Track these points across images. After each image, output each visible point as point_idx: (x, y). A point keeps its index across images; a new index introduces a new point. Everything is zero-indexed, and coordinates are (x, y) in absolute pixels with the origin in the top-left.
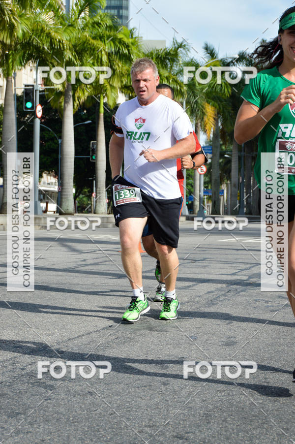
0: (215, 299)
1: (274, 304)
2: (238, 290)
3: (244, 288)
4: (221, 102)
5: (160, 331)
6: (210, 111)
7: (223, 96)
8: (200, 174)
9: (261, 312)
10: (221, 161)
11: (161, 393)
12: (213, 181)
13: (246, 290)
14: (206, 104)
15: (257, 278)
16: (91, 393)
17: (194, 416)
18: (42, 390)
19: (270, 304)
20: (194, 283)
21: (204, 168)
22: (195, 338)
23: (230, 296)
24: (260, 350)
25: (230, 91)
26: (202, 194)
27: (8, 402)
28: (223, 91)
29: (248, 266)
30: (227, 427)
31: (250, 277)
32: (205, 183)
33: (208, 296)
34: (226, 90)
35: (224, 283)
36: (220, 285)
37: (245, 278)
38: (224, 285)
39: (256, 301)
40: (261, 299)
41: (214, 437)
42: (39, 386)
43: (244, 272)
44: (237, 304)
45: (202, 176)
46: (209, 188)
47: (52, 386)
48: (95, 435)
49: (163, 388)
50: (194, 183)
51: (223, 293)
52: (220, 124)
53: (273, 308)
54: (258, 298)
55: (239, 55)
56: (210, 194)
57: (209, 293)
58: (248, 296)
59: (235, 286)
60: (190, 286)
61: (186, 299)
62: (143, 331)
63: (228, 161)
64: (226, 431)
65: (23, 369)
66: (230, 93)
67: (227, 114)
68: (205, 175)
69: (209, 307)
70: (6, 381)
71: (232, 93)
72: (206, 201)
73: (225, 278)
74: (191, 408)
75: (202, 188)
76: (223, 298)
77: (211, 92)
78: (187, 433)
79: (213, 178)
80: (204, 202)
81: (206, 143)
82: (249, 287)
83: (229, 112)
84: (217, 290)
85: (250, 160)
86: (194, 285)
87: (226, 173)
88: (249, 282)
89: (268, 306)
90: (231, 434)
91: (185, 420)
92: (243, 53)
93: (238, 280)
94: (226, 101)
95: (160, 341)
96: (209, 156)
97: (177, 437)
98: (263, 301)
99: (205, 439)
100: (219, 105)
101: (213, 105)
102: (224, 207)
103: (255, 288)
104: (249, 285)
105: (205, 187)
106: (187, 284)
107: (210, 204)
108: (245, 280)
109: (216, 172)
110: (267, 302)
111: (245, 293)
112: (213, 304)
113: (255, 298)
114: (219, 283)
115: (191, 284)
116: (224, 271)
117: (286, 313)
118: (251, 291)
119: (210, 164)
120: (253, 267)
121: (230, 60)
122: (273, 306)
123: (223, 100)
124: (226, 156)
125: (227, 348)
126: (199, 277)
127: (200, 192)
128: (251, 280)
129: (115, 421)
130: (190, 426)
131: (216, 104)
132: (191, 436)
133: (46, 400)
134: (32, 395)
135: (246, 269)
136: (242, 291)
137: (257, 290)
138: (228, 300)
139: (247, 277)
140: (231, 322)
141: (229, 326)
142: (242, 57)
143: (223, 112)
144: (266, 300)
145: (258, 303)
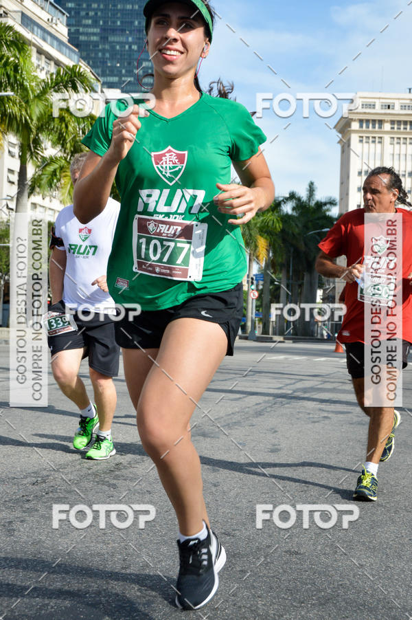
0: (263, 410)
2: (283, 403)
3: (289, 401)
4: (272, 235)
5: (213, 437)
6: (262, 243)
7: (275, 230)
8: (253, 299)
9: (303, 422)
10: (271, 287)
11: (212, 493)
12: (264, 306)
13: (290, 403)
14: (259, 237)
16: (149, 492)
17: (241, 515)
18: (106, 488)
19: (311, 416)
20: (244, 395)
21: (256, 294)
22: (244, 445)
23: (276, 408)
24: (302, 457)
25: (281, 226)
26: (254, 316)
27: (75, 498)
29: (293, 381)
30: (269, 526)
31: (294, 391)
32: (256, 307)
33: (256, 407)
34: (277, 225)
35: (271, 396)
36: (267, 398)
37: (290, 392)
38: (271, 398)
39: (299, 412)
40: (304, 411)
41: (258, 535)
42: (103, 484)
43: (288, 387)
44: (282, 415)
45: (254, 300)
46: (261, 311)
47: (115, 485)
48: (151, 531)
49: (214, 489)
50: (247, 307)
51: (270, 404)
52: (271, 255)
53: (315, 420)
55: (290, 194)
56: (261, 317)
57: (257, 404)
58: (293, 408)
59: (280, 399)
60: (240, 398)
61: (237, 409)
62: (197, 438)
63: (278, 288)
64: (269, 530)
65: (89, 469)
67: (277, 246)
68: (257, 299)
69: (257, 417)
70: (74, 479)
72: (257, 322)
73: (272, 391)
74: (238, 508)
75: (254, 311)
76: (269, 409)
77: (263, 227)
78: (234, 530)
79: (264, 303)
80: (255, 323)
81: (259, 271)
82: (293, 400)
84: (265, 402)
85: (297, 287)
86: (244, 397)
87: (275, 298)
88: (293, 396)
90: (273, 532)
91: (232, 519)
92: (293, 193)
93: (283, 393)
94: (276, 235)
95: (212, 447)
96: (261, 282)
97: (224, 534)
99: (250, 536)
100: (271, 238)
101: (266, 238)
102: (273, 328)
105: (257, 310)
106: (238, 396)
107: (261, 325)
108: (290, 394)
109: (267, 297)
110: (309, 414)
111: (289, 405)
112: (260, 415)
114: (267, 396)
115: (242, 396)
116: (271, 386)
117: (326, 424)
118: (295, 404)
119: (262, 290)
120: (297, 382)
121: (282, 199)
123: (274, 234)
124: (276, 283)
125: (272, 455)
126: (249, 390)
127: (252, 314)
129: (170, 517)
130: (237, 524)
131: (268, 237)
132: (238, 533)
133: (109, 497)
134: (96, 492)
135: (291, 384)
136: (287, 403)
137: (300, 403)
138: (275, 411)
139: (292, 391)
140: (276, 432)
141: (274, 435)
142: (292, 196)
143: (274, 245)
144: (308, 411)
145: (301, 415)
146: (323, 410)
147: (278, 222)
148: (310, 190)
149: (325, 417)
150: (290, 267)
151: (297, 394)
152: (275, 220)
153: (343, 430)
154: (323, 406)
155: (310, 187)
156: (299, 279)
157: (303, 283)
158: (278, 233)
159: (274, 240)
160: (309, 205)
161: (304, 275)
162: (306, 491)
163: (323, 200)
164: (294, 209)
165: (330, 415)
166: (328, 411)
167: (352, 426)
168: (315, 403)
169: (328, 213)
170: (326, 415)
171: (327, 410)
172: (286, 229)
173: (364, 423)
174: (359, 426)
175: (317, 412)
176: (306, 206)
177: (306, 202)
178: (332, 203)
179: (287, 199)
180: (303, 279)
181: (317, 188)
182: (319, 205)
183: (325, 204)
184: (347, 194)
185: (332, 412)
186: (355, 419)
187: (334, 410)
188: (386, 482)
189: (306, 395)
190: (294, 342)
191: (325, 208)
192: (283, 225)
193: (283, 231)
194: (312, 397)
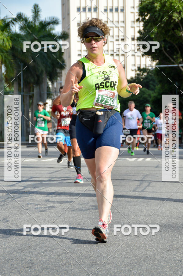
1: (43, 207)
2: (15, 197)
3: (21, 195)
7: (5, 48)
13: (21, 197)
15: (30, 187)
19: (39, 206)
23: (8, 202)
25: (11, 44)
28: (5, 45)
31: (25, 187)
34: (7, 44)
35: (4, 192)
37: (21, 188)
38: (4, 194)
39: (28, 204)
40: (32, 203)
43: (20, 184)
44: (13, 208)
51: (3, 199)
53: (41, 210)
54: (30, 203)
66: (11, 46)
67: (8, 62)
71: (12, 46)
73: (6, 188)
76: (3, 203)
82: (24, 195)
83: (9, 61)
85: (28, 98)
88: (24, 191)
89: (37, 208)
92: (20, 14)
93: (15, 189)
94: (7, 52)
98: (34, 204)
103: (28, 195)
104: (24, 193)
108: (21, 190)
110: (37, 205)
111: (20, 199)
113: (28, 203)
116: (5, 184)
117: (51, 213)
118: (25, 197)
121: (10, 20)
122: (41, 208)
123: (5, 52)
128: (26, 189)
136: (18, 198)
137: (30, 197)
138: (7, 204)
139: (23, 187)
140: (8, 221)
141: (6, 224)
142: (20, 17)
143: (5, 61)
144: (36, 203)
145: (29, 206)
146: (49, 201)
147: (8, 40)
148: (35, 11)
149: (50, 207)
150: (20, 80)
151: (26, 190)
152: (5, 39)
153: (65, 216)
154: (50, 198)
155: (35, 8)
156: (30, 91)
157: (33, 94)
158: (8, 50)
159: (5, 57)
160: (35, 25)
161: (33, 87)
162: (30, 267)
163: (48, 20)
164: (22, 28)
165: (55, 205)
166: (53, 202)
167: (74, 212)
168: (43, 196)
169: (51, 32)
170: (52, 205)
171: (53, 200)
172: (16, 47)
173: (84, 209)
174: (79, 212)
175: (44, 203)
176: (32, 26)
177: (32, 22)
178: (55, 22)
179: (15, 20)
180: (33, 91)
181: (41, 10)
182: (44, 25)
183: (49, 23)
184: (69, 14)
185: (57, 202)
186: (77, 207)
187: (59, 201)
188: (99, 255)
189: (35, 190)
190: (28, 147)
191: (49, 27)
192: (12, 43)
193: (13, 48)
194: (40, 191)
